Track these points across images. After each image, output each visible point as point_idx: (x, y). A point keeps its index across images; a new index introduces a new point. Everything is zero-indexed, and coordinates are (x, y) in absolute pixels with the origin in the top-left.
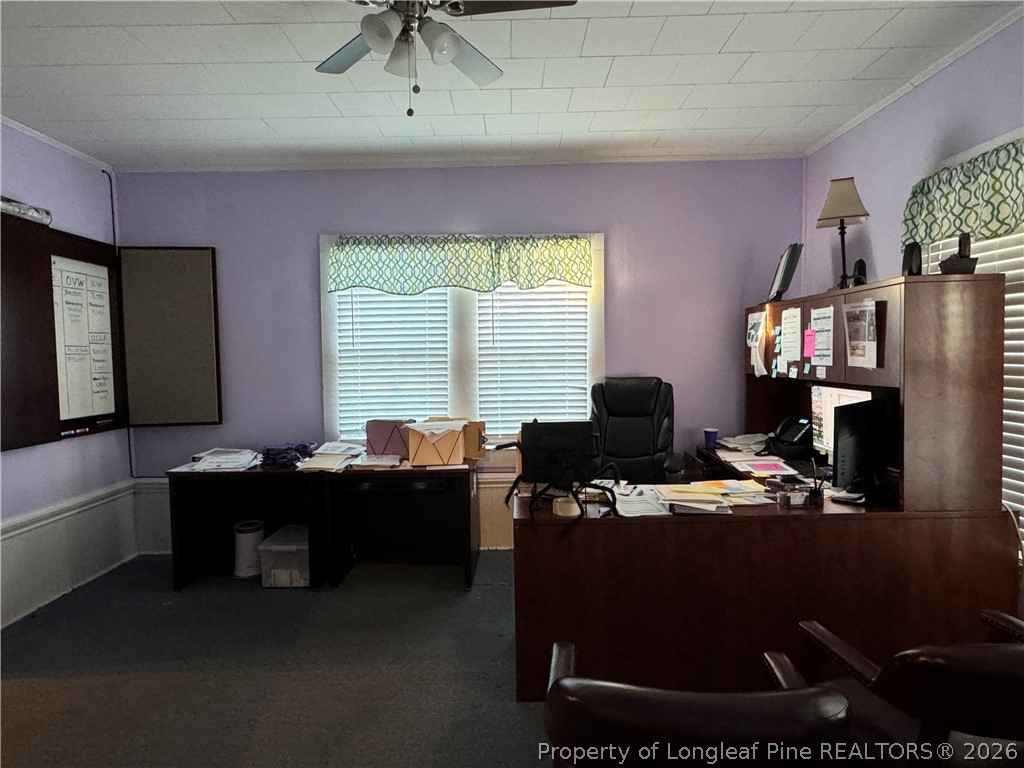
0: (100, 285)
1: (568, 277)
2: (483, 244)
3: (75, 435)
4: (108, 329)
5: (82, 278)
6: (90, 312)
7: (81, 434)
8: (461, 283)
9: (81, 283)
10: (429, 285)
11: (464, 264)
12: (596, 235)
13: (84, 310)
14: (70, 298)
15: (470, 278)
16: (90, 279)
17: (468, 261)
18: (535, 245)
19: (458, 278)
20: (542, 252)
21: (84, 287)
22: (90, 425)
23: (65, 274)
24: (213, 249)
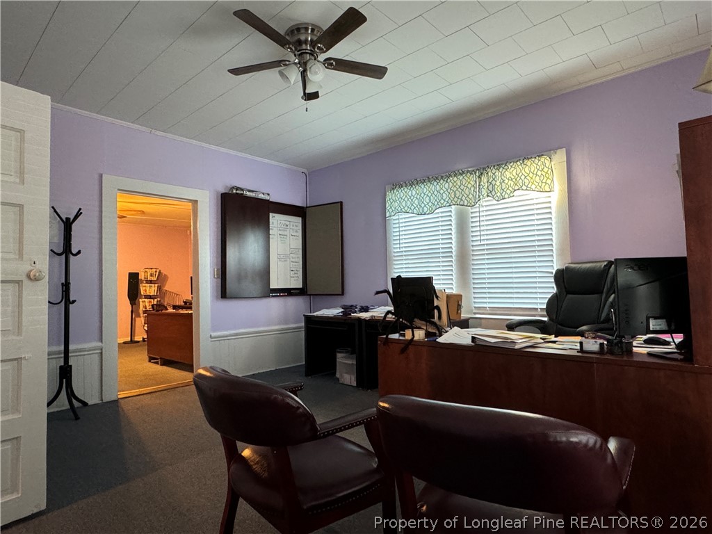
0: (296, 226)
1: (533, 187)
2: (471, 174)
3: (280, 296)
4: (301, 247)
5: (288, 223)
6: (291, 239)
7: (282, 296)
8: (458, 202)
9: (287, 226)
10: (438, 206)
11: (459, 189)
12: (559, 151)
13: (288, 238)
14: (281, 232)
15: (464, 198)
16: (291, 223)
17: (462, 187)
18: (506, 167)
19: (456, 199)
20: (512, 172)
21: (289, 227)
22: (288, 292)
23: (279, 222)
24: (341, 203)
